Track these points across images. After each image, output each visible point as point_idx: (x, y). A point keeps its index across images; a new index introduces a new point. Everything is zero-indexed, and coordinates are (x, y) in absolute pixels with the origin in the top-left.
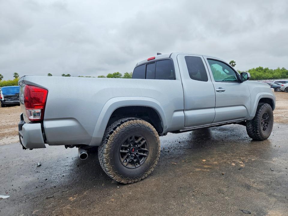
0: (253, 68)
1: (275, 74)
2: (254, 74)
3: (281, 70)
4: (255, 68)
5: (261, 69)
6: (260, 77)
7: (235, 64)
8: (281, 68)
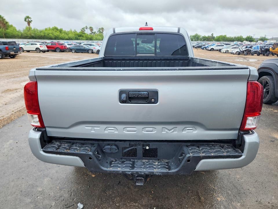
0: (49, 27)
1: (71, 35)
2: (52, 33)
3: (74, 32)
4: (51, 28)
5: (56, 29)
6: (58, 37)
7: (31, 21)
8: (73, 31)
